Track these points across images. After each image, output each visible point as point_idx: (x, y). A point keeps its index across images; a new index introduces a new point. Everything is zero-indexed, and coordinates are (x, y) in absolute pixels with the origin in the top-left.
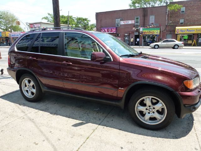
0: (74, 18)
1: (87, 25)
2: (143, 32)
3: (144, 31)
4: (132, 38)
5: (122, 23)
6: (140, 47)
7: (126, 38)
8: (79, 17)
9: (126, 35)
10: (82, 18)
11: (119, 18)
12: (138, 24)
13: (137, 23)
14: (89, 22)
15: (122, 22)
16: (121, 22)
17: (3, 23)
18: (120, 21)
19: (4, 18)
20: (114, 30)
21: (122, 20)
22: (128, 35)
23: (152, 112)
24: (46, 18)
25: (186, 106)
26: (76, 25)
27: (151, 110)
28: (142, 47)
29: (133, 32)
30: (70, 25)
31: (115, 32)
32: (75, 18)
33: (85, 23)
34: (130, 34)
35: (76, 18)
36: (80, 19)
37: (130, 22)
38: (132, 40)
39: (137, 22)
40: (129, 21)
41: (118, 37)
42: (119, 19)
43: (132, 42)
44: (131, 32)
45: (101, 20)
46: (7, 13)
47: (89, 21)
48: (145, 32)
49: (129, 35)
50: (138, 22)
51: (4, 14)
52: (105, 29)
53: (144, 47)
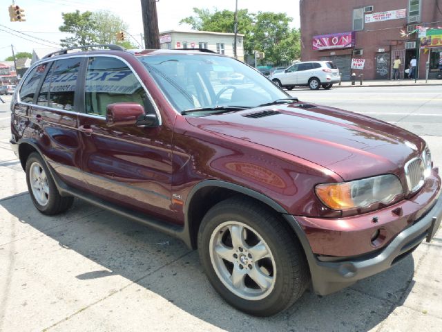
0: (251, 16)
1: (285, 30)
2: (430, 41)
3: (433, 37)
4: (398, 58)
5: (371, 18)
6: (418, 82)
7: (382, 59)
8: (263, 12)
9: (380, 50)
10: (271, 14)
11: (362, 7)
12: (418, 18)
13: (412, 17)
14: (289, 23)
15: (370, 16)
16: (367, 16)
17: (98, 39)
18: (365, 13)
19: (101, 28)
20: (347, 41)
21: (369, 11)
22: (385, 52)
23: (247, 266)
24: (189, 20)
25: (321, 258)
26: (257, 31)
27: (244, 261)
28: (423, 82)
29: (401, 42)
30: (243, 33)
31: (350, 46)
32: (254, 15)
33: (279, 27)
34: (391, 46)
35: (257, 15)
36: (265, 16)
37: (393, 15)
38: (397, 63)
39: (412, 14)
40: (389, 12)
41: (360, 57)
42: (363, 10)
43: (396, 70)
44: (394, 43)
45: (313, 16)
46: (107, 15)
47: (288, 19)
48: (436, 41)
49: (390, 52)
50: (416, 13)
51: (101, 18)
52: (324, 39)
53: (430, 82)
